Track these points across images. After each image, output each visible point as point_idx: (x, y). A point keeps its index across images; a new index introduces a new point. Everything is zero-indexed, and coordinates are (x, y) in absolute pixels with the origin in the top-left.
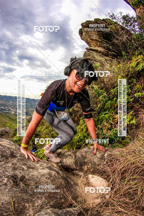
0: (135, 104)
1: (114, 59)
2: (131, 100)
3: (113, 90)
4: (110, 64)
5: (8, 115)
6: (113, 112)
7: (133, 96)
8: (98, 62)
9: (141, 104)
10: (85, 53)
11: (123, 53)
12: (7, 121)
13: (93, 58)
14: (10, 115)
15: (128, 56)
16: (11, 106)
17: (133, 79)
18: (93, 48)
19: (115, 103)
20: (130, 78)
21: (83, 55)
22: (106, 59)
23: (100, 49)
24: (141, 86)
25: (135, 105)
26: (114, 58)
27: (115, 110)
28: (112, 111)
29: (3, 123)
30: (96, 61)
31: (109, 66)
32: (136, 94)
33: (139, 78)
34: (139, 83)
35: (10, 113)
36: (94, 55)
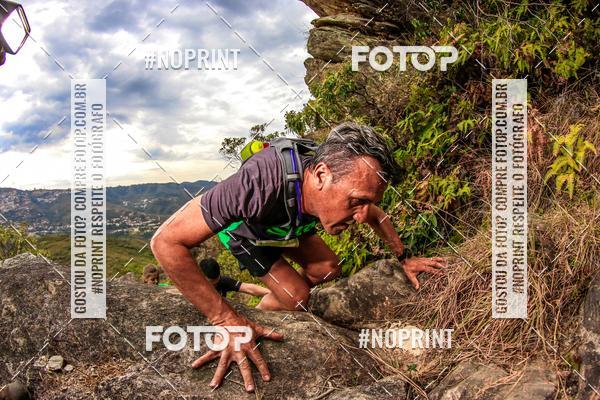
0: (463, 148)
1: (392, 39)
2: (452, 140)
3: (402, 122)
7: (454, 130)
9: (476, 146)
10: (311, 36)
11: (415, 22)
15: (428, 28)
17: (449, 87)
18: (330, 19)
19: (412, 153)
20: (441, 87)
21: (308, 42)
23: (350, 18)
24: (472, 102)
25: (462, 151)
26: (390, 36)
27: (416, 170)
32: (462, 123)
33: (462, 84)
34: (465, 94)
36: (337, 36)
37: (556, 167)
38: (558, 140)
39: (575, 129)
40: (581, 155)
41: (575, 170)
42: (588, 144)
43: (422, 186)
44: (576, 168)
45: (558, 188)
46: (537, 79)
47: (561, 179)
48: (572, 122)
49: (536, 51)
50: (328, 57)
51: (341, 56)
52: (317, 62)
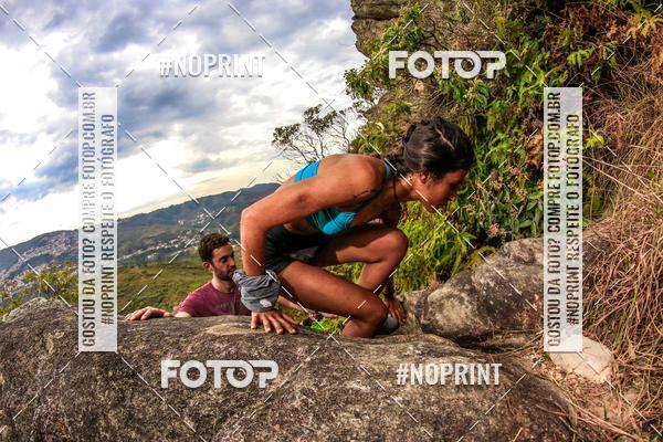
5: (184, 260)
6: (516, 134)
7: (559, 69)
12: (189, 279)
14: (189, 260)
16: (184, 233)
17: (541, 18)
20: (531, 18)
28: (515, 130)
29: (180, 289)
32: (573, 55)
33: (558, 12)
35: (188, 252)
50: (378, 14)
51: (394, 10)
52: (367, 23)
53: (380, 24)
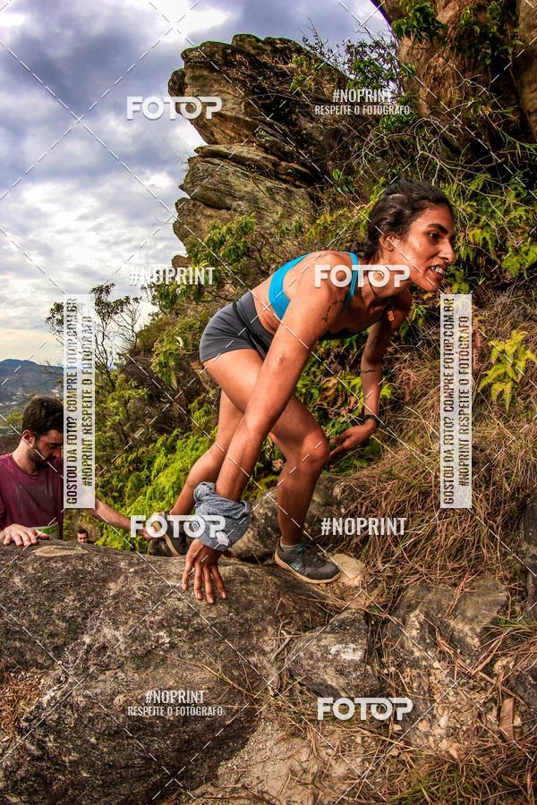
1: (300, 187)
4: (284, 206)
8: (241, 198)
10: (192, 168)
13: (222, 187)
18: (221, 148)
21: (187, 176)
22: (269, 189)
23: (250, 152)
26: (297, 183)
30: (234, 197)
31: (280, 213)
36: (228, 174)
37: (492, 374)
38: (497, 346)
39: (518, 336)
40: (521, 365)
41: (513, 380)
42: (529, 355)
43: (330, 385)
44: (515, 378)
45: (494, 397)
46: (478, 269)
47: (497, 388)
48: (514, 327)
49: (484, 239)
50: (210, 199)
51: (228, 201)
52: (194, 205)
53: (209, 212)
